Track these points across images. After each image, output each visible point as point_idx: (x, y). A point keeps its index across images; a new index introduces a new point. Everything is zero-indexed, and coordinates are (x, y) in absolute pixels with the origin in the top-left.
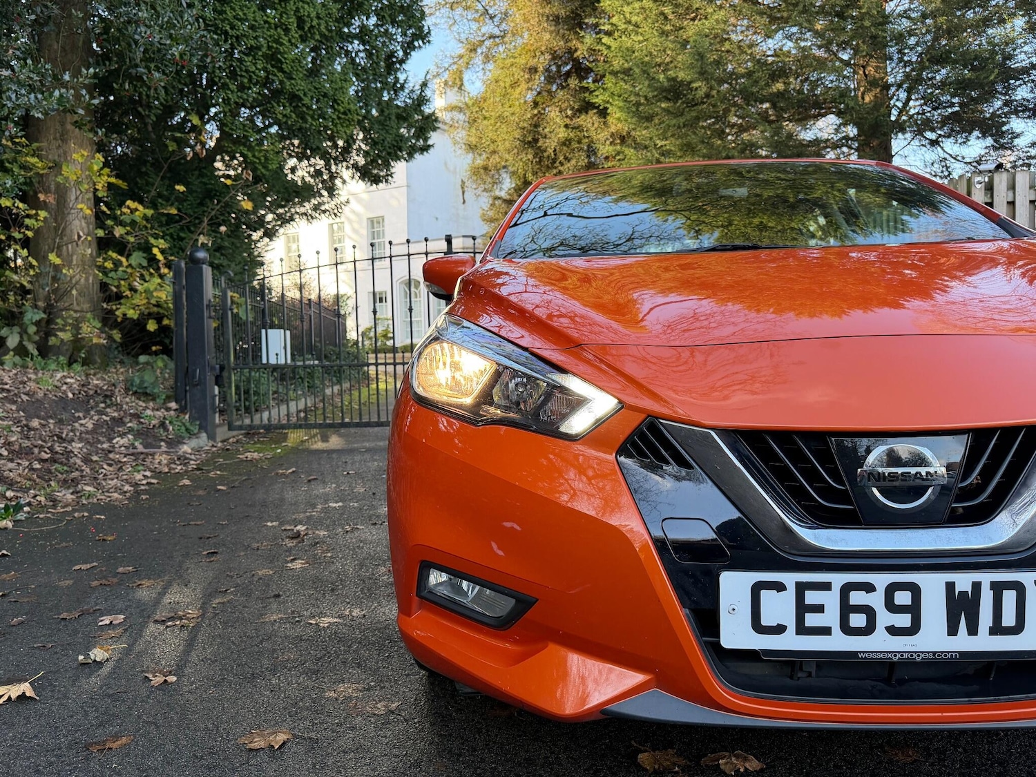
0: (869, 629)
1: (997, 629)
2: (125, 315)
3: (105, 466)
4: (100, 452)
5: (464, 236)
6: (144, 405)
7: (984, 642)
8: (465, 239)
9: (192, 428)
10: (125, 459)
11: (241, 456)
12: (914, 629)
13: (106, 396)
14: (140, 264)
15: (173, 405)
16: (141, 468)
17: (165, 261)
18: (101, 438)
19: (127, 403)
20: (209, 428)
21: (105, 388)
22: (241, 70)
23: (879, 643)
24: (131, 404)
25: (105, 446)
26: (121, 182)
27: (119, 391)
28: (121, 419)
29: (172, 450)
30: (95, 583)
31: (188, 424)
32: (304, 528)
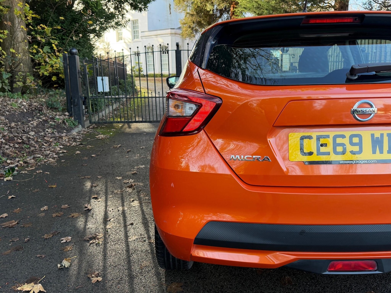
2: (43, 73)
3: (44, 144)
4: (41, 137)
6: (55, 113)
8: (172, 30)
9: (75, 123)
10: (51, 140)
11: (97, 137)
13: (40, 110)
14: (48, 51)
15: (67, 113)
16: (58, 144)
17: (57, 50)
18: (40, 130)
19: (48, 113)
20: (82, 123)
21: (39, 106)
24: (50, 113)
25: (42, 134)
26: (38, 16)
27: (45, 108)
28: (47, 120)
29: (69, 134)
30: (54, 215)
31: (74, 122)
32: (133, 181)
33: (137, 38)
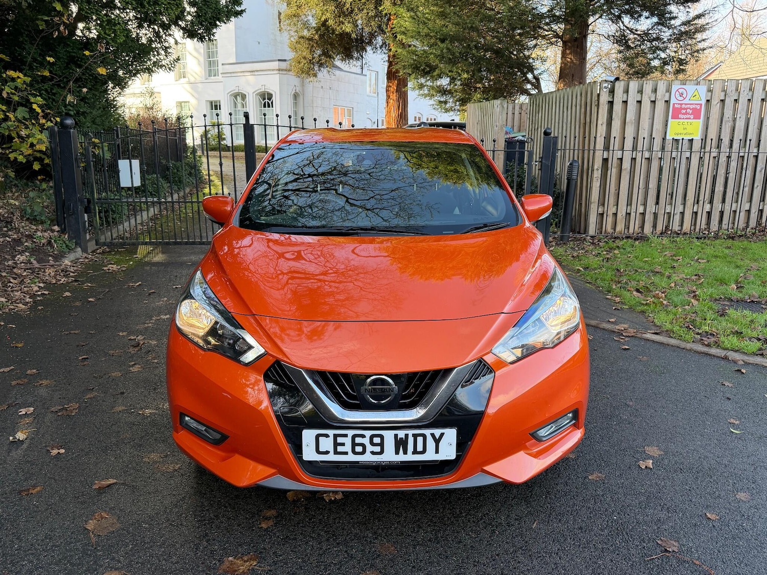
0: (363, 452)
1: (415, 452)
2: (16, 158)
3: (12, 280)
4: (7, 268)
5: (279, 60)
6: (35, 228)
7: (410, 457)
8: (280, 62)
9: (70, 245)
10: (25, 274)
11: (105, 268)
12: (382, 452)
13: (7, 222)
14: (24, 117)
15: (56, 228)
16: (37, 280)
17: (43, 114)
18: (6, 256)
19: (23, 227)
20: (82, 244)
21: (6, 215)
23: (367, 458)
24: (26, 227)
25: (10, 263)
26: (4, 56)
27: (17, 218)
28: (20, 240)
29: (57, 263)
30: (14, 383)
31: (67, 242)
32: (143, 338)
33: (215, 76)
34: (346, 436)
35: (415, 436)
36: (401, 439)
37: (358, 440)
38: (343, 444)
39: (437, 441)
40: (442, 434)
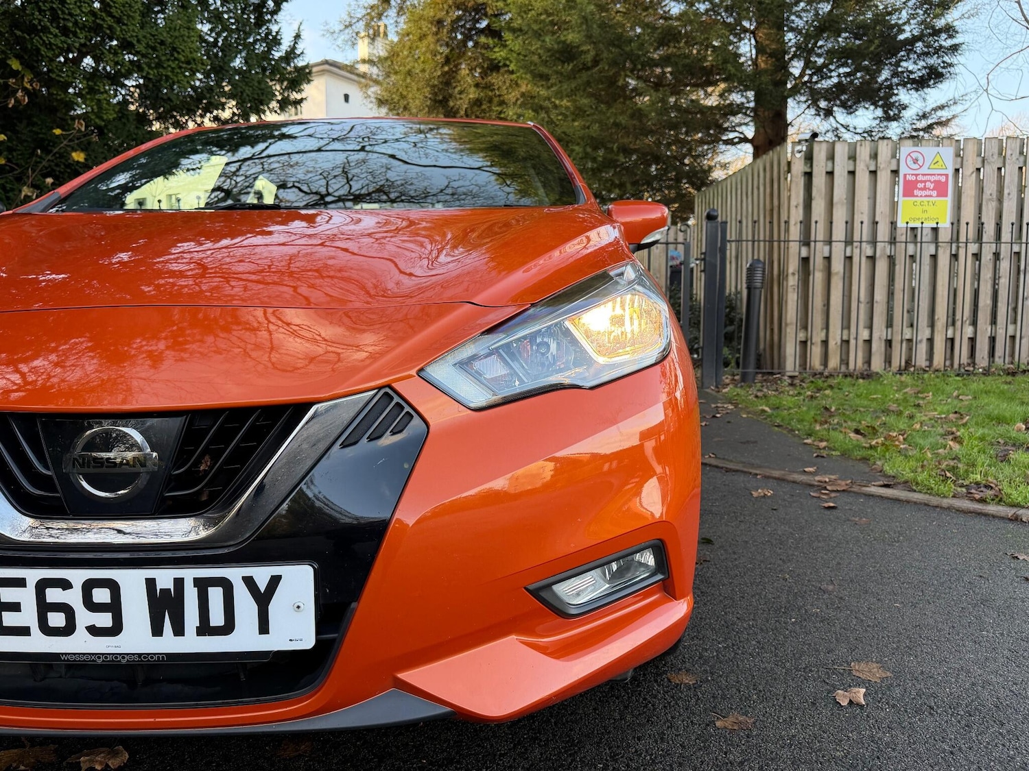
0: (69, 629)
1: (205, 629)
7: (192, 643)
12: (116, 629)
22: (63, 13)
23: (80, 644)
34: (21, 583)
35: (202, 585)
36: (165, 592)
37: (53, 595)
38: (15, 607)
39: (263, 599)
40: (275, 581)
